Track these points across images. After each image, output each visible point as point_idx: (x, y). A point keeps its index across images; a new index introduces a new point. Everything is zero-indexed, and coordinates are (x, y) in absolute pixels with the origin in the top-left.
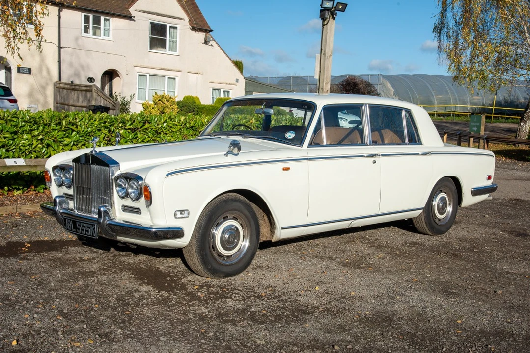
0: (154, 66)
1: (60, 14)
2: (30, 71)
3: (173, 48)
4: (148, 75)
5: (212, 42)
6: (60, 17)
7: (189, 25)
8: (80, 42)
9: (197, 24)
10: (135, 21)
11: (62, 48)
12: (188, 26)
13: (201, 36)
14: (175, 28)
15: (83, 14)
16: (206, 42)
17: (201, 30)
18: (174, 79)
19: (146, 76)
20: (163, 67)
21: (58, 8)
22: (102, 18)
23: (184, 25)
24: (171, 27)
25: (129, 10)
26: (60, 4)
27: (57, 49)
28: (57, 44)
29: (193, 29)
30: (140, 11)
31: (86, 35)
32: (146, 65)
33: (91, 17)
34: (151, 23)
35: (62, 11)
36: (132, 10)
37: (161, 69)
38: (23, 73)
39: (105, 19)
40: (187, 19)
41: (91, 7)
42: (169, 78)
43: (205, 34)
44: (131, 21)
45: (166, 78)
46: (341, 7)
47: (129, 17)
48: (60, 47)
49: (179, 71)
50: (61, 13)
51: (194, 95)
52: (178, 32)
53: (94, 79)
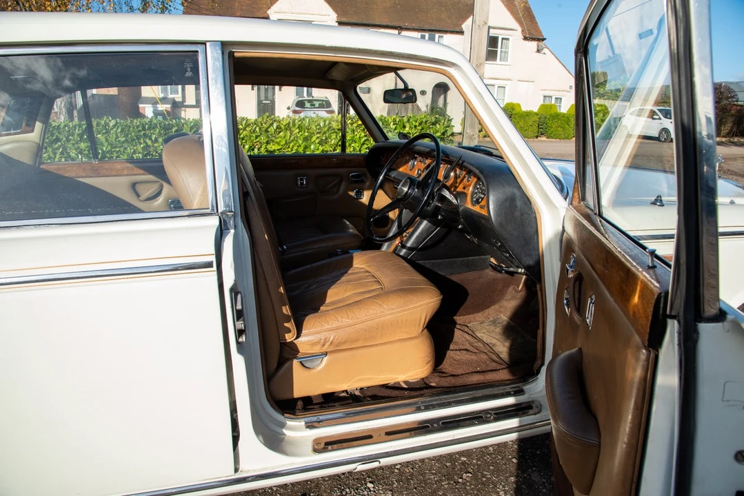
3: (504, 59)
5: (545, 50)
7: (521, 35)
9: (529, 34)
12: (521, 37)
13: (534, 44)
14: (508, 39)
15: (420, 34)
16: (538, 51)
17: (533, 39)
18: (505, 87)
20: (492, 76)
21: (397, 31)
22: (437, 36)
23: (516, 35)
24: (503, 39)
25: (462, 26)
26: (400, 27)
29: (525, 39)
33: (427, 35)
35: (401, 33)
37: (491, 79)
39: (439, 36)
40: (520, 29)
41: (426, 26)
42: (499, 87)
43: (536, 42)
44: (462, 36)
45: (496, 86)
47: (461, 32)
49: (509, 80)
51: (514, 102)
52: (511, 42)
53: (426, 92)
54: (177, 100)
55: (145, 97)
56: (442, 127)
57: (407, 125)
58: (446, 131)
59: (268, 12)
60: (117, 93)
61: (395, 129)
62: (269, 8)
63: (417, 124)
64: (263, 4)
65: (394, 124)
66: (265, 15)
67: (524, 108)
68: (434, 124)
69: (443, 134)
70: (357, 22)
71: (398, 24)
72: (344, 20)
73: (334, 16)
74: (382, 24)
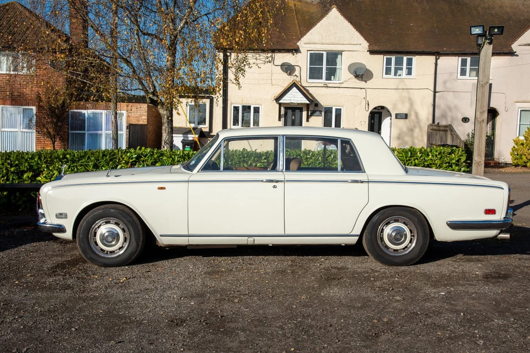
1: (436, 61)
2: (406, 116)
6: (436, 64)
10: (517, 56)
11: (437, 92)
15: (460, 58)
21: (435, 57)
25: (512, 46)
26: (436, 53)
27: (432, 93)
28: (432, 88)
30: (525, 45)
31: (463, 77)
33: (469, 59)
35: (439, 58)
36: (515, 47)
38: (401, 118)
41: (468, 50)
44: (514, 57)
46: (496, 30)
47: (512, 53)
48: (435, 92)
50: (438, 60)
53: (469, 119)
54: (204, 130)
55: (176, 128)
56: (457, 156)
57: (430, 154)
58: (460, 159)
59: (298, 44)
60: (146, 123)
61: (421, 157)
62: (300, 39)
63: (437, 154)
64: (293, 36)
65: (420, 153)
66: (295, 47)
68: (450, 154)
69: (458, 161)
70: (391, 49)
71: (435, 50)
72: (376, 48)
73: (365, 44)
74: (417, 50)
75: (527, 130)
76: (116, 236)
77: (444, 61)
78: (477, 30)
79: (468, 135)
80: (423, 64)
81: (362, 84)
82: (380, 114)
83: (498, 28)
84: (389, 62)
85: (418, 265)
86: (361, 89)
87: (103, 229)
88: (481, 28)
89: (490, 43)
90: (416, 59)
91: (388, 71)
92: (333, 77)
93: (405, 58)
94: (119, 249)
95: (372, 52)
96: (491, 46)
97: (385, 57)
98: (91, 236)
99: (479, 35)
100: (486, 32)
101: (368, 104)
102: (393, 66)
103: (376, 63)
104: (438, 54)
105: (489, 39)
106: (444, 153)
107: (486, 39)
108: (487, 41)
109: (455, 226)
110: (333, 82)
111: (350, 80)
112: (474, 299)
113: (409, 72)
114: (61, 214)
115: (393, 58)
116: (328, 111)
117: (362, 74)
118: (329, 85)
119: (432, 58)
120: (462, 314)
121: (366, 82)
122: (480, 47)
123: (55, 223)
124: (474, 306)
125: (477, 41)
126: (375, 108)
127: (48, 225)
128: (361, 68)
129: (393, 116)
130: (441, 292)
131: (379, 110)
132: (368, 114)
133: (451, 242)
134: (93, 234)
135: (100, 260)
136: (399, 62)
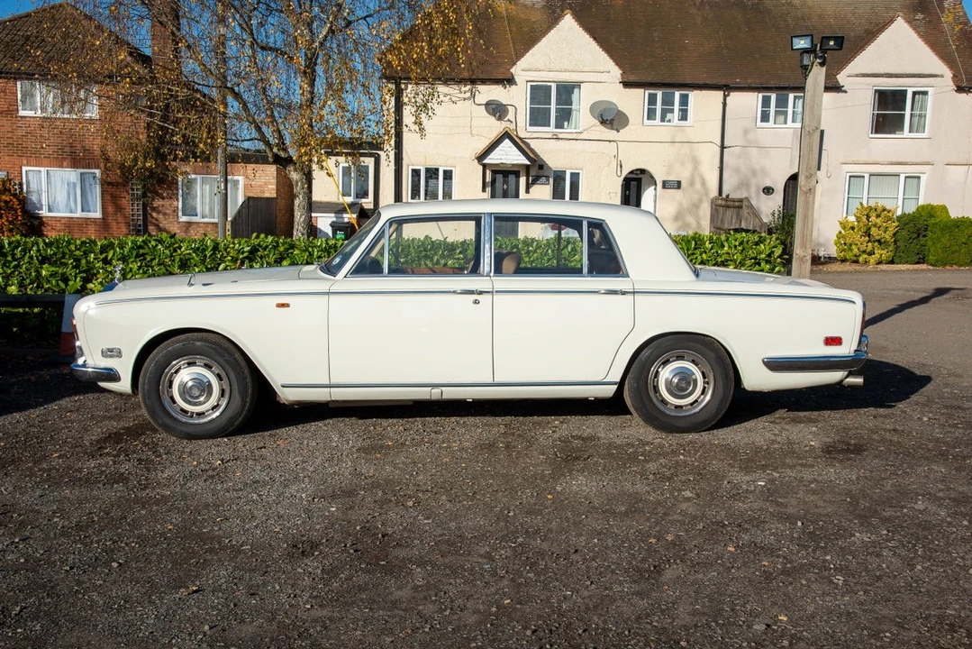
0: (879, 160)
1: (725, 100)
2: (678, 185)
3: (917, 126)
4: (867, 176)
6: (725, 104)
7: (952, 84)
8: (751, 136)
10: (846, 92)
11: (726, 148)
12: (952, 86)
14: (925, 93)
15: (760, 95)
18: (919, 178)
19: (863, 177)
20: (895, 160)
21: (722, 93)
22: (791, 96)
23: (942, 85)
24: (915, 94)
25: (838, 77)
26: (725, 86)
27: (718, 149)
28: (718, 142)
29: (960, 89)
30: (857, 76)
31: (765, 124)
32: (863, 159)
33: (773, 96)
34: (876, 90)
35: (728, 95)
36: (842, 77)
37: (892, 164)
38: (670, 188)
39: (795, 98)
40: (948, 74)
41: (773, 82)
42: (906, 177)
44: (840, 94)
45: (902, 177)
46: (832, 43)
47: (837, 88)
48: (723, 147)
49: (928, 164)
50: (728, 98)
51: (935, 203)
52: (930, 98)
53: (773, 190)
54: (366, 206)
55: (317, 202)
56: (768, 248)
58: (773, 252)
59: (512, 70)
60: (275, 196)
61: (711, 249)
62: (515, 64)
63: (737, 243)
64: (504, 58)
65: (710, 243)
66: (509, 76)
67: (954, 213)
69: (769, 255)
70: (655, 80)
71: (723, 82)
72: (632, 78)
73: (616, 72)
74: (695, 82)
75: (860, 207)
76: (206, 388)
77: (736, 98)
78: (802, 42)
79: (773, 214)
80: (704, 103)
81: (611, 134)
82: (639, 181)
83: (835, 38)
84: (652, 100)
85: (715, 431)
86: (610, 141)
87: (185, 375)
88: (809, 39)
89: (822, 64)
90: (694, 96)
91: (651, 114)
92: (566, 123)
93: (677, 94)
94: (213, 409)
95: (627, 84)
96: (824, 69)
97: (647, 92)
98: (163, 387)
99: (805, 51)
100: (816, 45)
101: (621, 166)
102: (659, 107)
103: (633, 102)
104: (727, 88)
105: (820, 58)
106: (747, 242)
107: (816, 57)
108: (818, 60)
109: (775, 365)
110: (567, 131)
111: (594, 128)
112: (814, 492)
113: (684, 116)
114: (111, 350)
115: (659, 94)
116: (559, 177)
117: (611, 119)
118: (561, 136)
119: (719, 94)
120: (799, 524)
121: (618, 131)
122: (806, 70)
123: (102, 366)
124: (817, 507)
125: (802, 61)
126: (632, 172)
127: (90, 370)
128: (610, 109)
129: (659, 185)
130: (759, 480)
131: (637, 174)
132: (620, 181)
133: (769, 392)
134: (167, 384)
135: (179, 428)
136: (668, 101)
